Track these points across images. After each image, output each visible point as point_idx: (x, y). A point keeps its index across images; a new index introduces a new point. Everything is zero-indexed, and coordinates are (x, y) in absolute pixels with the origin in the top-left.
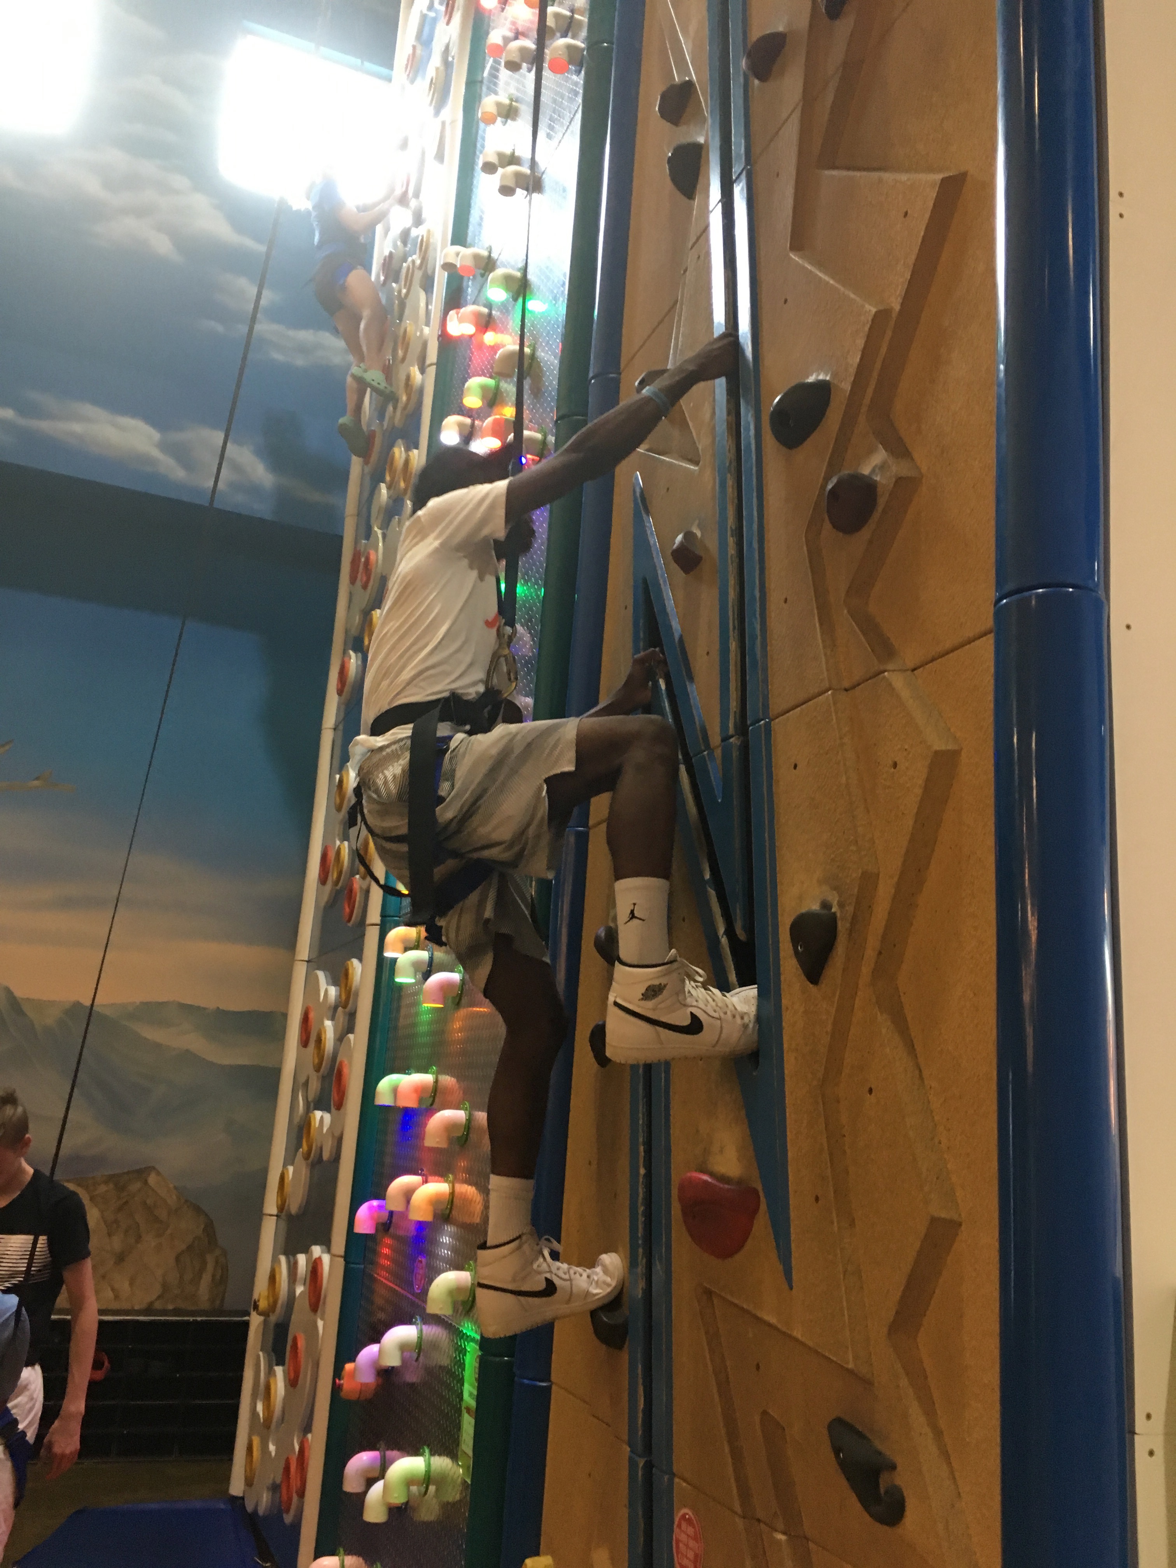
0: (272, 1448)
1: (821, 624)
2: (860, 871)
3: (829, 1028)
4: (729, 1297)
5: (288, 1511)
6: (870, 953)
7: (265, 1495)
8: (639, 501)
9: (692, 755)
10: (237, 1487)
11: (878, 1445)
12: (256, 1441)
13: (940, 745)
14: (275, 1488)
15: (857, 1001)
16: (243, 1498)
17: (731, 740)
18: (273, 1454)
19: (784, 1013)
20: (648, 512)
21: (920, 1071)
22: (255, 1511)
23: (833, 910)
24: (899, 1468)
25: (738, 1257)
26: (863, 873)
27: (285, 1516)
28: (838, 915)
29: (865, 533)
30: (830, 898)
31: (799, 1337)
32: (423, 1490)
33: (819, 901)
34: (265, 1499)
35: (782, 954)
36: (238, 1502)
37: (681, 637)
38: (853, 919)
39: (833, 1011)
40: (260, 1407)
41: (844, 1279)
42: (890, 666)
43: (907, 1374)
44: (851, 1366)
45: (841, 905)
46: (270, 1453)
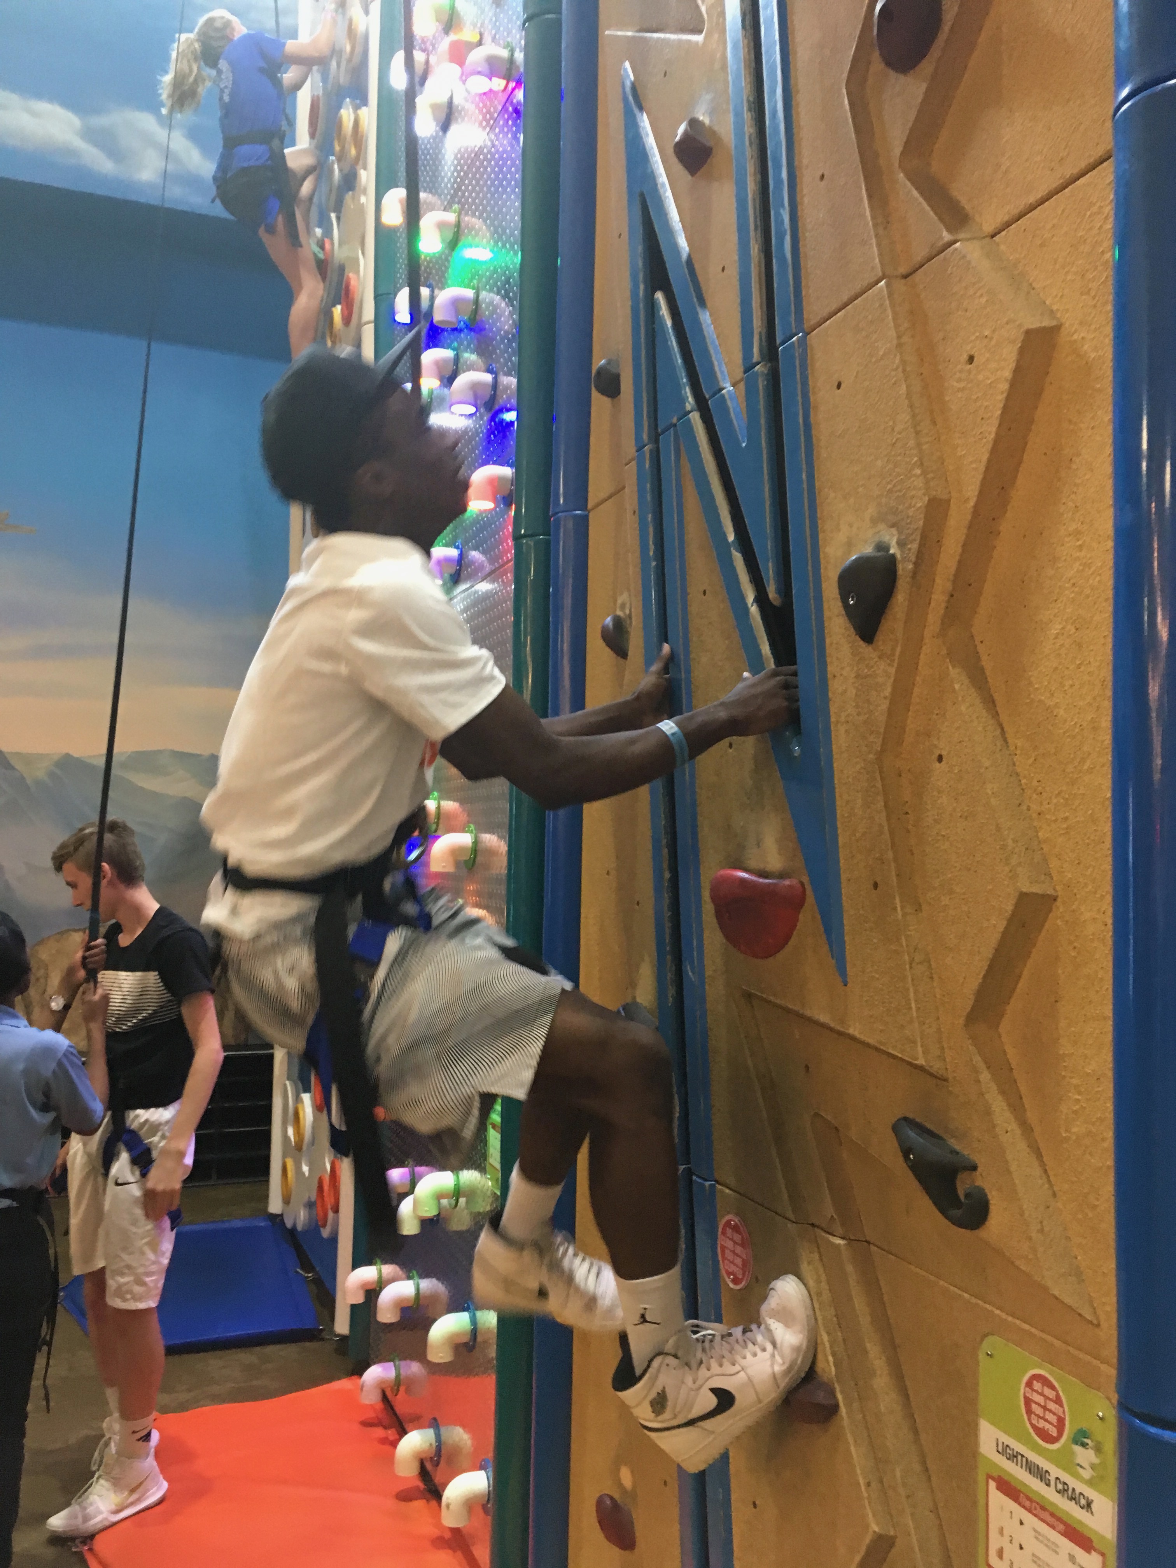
0: (305, 1169)
1: (870, 197)
2: (926, 499)
3: (888, 691)
4: (772, 998)
5: (324, 1226)
6: (938, 599)
7: (302, 1213)
8: (631, 98)
9: (707, 397)
10: (275, 1206)
11: (953, 1143)
12: (290, 1163)
13: (1034, 322)
14: (310, 1205)
15: (922, 656)
16: (281, 1215)
17: (756, 368)
18: (307, 1174)
19: (830, 682)
20: (641, 108)
21: (1002, 729)
22: (294, 1228)
23: (892, 551)
24: (979, 1169)
25: (780, 956)
26: (929, 501)
27: (322, 1229)
28: (898, 556)
29: (927, 66)
30: (886, 538)
31: (857, 1034)
32: (453, 1202)
33: (873, 545)
34: (302, 1218)
35: (827, 614)
36: (277, 1220)
37: (689, 256)
38: (917, 557)
39: (893, 671)
40: (290, 1132)
41: (911, 968)
42: (961, 236)
43: (988, 1068)
44: (921, 1061)
45: (901, 544)
46: (304, 1174)
